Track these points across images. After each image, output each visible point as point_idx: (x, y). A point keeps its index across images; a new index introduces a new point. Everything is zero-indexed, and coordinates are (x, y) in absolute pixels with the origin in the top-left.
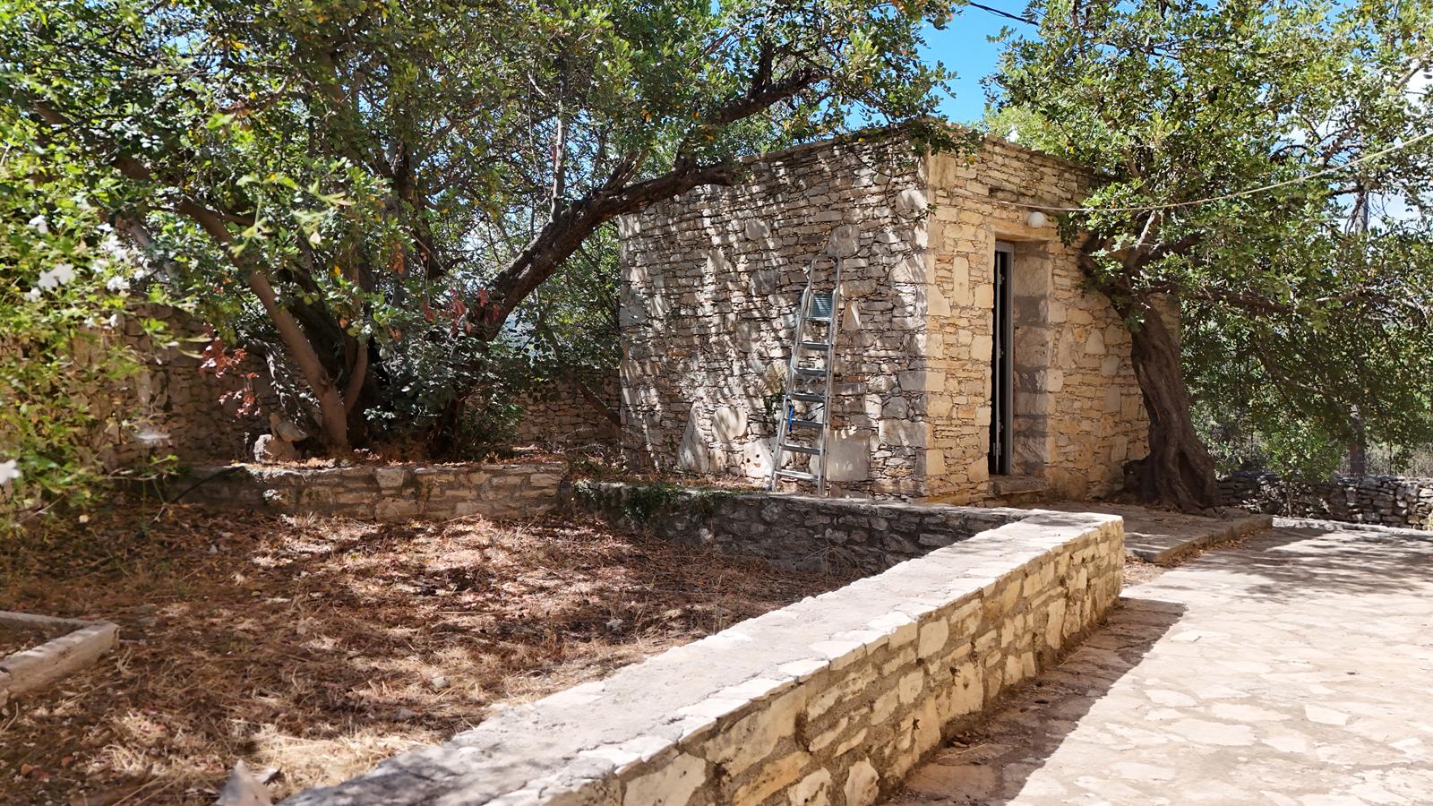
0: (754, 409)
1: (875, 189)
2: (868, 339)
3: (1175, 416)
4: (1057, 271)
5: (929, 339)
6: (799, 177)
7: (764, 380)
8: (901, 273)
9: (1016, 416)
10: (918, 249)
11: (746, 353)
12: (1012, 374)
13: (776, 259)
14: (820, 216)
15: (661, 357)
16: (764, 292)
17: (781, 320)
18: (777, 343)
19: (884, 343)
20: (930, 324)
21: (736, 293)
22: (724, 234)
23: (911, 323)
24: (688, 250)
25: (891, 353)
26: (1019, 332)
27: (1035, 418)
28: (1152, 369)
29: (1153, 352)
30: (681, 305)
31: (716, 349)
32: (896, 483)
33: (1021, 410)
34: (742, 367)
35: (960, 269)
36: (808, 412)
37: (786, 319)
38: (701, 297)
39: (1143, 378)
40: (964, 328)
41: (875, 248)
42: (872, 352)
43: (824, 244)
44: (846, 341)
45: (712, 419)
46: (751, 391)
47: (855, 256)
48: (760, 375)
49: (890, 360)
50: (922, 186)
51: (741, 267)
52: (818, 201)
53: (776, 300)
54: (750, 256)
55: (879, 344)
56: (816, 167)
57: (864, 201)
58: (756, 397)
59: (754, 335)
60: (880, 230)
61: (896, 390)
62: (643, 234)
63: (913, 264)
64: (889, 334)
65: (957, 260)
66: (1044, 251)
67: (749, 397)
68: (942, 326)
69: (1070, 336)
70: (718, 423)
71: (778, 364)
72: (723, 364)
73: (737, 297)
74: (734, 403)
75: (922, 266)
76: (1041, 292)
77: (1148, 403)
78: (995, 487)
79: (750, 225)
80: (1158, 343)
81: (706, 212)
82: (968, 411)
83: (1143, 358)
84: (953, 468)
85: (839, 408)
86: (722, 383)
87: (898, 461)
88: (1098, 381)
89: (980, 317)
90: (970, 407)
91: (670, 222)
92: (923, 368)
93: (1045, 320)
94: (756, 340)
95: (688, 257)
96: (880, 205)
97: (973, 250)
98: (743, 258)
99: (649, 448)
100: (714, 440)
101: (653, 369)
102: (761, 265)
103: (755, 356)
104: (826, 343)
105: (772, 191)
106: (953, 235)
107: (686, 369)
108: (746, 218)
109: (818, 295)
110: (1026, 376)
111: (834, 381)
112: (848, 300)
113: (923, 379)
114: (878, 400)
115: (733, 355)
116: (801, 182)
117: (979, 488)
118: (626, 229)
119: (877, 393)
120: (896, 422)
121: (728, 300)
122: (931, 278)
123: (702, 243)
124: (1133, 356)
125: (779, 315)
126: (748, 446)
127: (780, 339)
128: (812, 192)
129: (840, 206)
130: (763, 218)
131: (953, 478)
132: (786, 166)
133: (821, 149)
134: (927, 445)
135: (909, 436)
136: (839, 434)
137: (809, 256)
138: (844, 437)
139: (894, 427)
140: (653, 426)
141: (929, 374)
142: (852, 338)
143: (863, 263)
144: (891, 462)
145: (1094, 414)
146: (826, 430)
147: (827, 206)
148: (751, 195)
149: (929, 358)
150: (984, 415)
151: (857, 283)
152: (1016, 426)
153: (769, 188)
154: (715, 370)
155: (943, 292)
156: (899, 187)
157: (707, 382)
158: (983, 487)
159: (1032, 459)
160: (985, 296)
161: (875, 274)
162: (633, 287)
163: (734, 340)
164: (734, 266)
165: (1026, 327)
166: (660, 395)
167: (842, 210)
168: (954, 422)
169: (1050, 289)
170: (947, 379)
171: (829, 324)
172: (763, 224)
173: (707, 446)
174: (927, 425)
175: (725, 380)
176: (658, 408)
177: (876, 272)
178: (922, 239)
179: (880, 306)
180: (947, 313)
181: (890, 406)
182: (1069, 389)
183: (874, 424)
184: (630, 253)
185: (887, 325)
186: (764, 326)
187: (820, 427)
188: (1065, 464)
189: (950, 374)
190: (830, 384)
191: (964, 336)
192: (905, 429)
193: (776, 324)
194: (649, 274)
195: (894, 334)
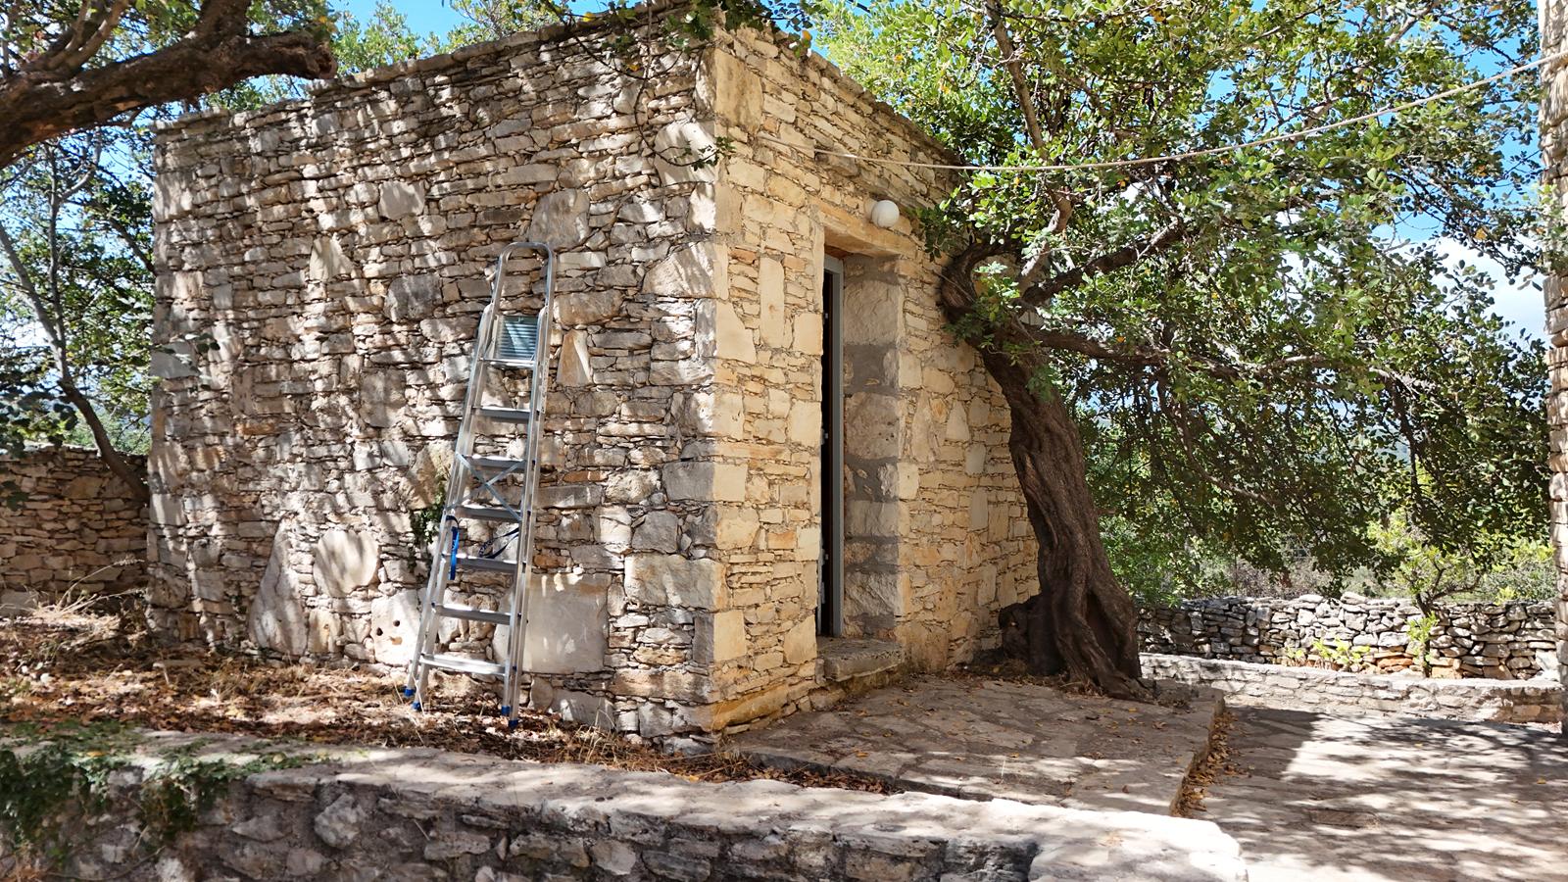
0: (393, 534)
1: (615, 122)
2: (607, 401)
3: (1080, 536)
4: (910, 306)
5: (719, 403)
6: (477, 103)
7: (411, 479)
8: (667, 279)
9: (848, 539)
10: (699, 234)
11: (378, 429)
12: (842, 472)
13: (435, 254)
14: (515, 175)
15: (223, 435)
16: (412, 314)
17: (445, 366)
18: (436, 410)
19: (633, 409)
20: (720, 373)
21: (362, 318)
22: (341, 209)
23: (686, 371)
24: (275, 239)
25: (647, 428)
26: (852, 402)
27: (879, 542)
28: (1045, 465)
29: (1046, 438)
30: (261, 340)
31: (325, 421)
32: (656, 678)
33: (857, 528)
34: (371, 455)
35: (771, 278)
36: (492, 540)
37: (453, 364)
38: (297, 326)
39: (1032, 477)
40: (777, 386)
41: (620, 231)
42: (613, 427)
43: (523, 225)
44: (565, 405)
45: (314, 552)
46: (387, 500)
47: (581, 247)
48: (403, 469)
49: (649, 440)
50: (703, 114)
51: (371, 270)
52: (511, 146)
53: (435, 329)
54: (387, 250)
55: (625, 411)
56: (508, 84)
57: (598, 145)
58: (396, 510)
59: (395, 396)
60: (626, 197)
61: (660, 499)
62: (195, 212)
63: (688, 261)
64: (645, 392)
65: (766, 263)
66: (891, 271)
67: (381, 510)
68: (741, 380)
69: (926, 410)
70: (325, 561)
71: (437, 448)
72: (337, 451)
73: (363, 325)
74: (355, 522)
75: (705, 265)
76: (888, 338)
77: (1036, 516)
78: (826, 669)
79: (389, 192)
80: (1054, 424)
81: (309, 170)
82: (784, 535)
83: (1029, 447)
84: (760, 643)
85: (551, 533)
86: (334, 485)
87: (662, 634)
88: (962, 481)
89: (802, 369)
90: (787, 529)
91: (244, 189)
92: (708, 458)
93: (892, 385)
94: (397, 405)
95: (274, 252)
96: (628, 151)
97: (790, 249)
98: (375, 252)
99: (197, 606)
100: (317, 593)
101: (208, 458)
102: (407, 265)
103: (396, 433)
104: (527, 408)
105: (428, 129)
106: (758, 216)
107: (269, 460)
108: (379, 181)
109: (511, 319)
110: (863, 473)
111: (542, 481)
112: (569, 328)
113: (708, 476)
114: (623, 516)
115: (355, 432)
116: (482, 113)
117: (803, 673)
118: (167, 205)
119: (623, 503)
120: (657, 560)
121: (346, 329)
122: (721, 289)
123: (300, 227)
124: (1012, 445)
125: (441, 358)
126: (380, 605)
127: (441, 402)
128: (499, 130)
129: (553, 154)
130: (412, 179)
131: (760, 662)
132: (453, 84)
133: (518, 50)
134: (716, 604)
135: (682, 587)
136: (550, 582)
137: (494, 247)
138: (559, 587)
139: (652, 569)
140: (205, 565)
141: (718, 468)
142: (574, 401)
143: (595, 260)
144: (649, 636)
145: (958, 534)
146: (524, 577)
147: (528, 156)
148: (390, 137)
149: (719, 438)
150: (810, 542)
151: (585, 297)
152: (849, 555)
153: (423, 123)
154: (320, 460)
155: (743, 318)
156: (660, 118)
157: (305, 484)
158: (808, 670)
159: (875, 610)
160: (809, 333)
161: (618, 281)
162: (177, 309)
163: (357, 405)
164: (359, 267)
165: (863, 395)
166: (221, 507)
167: (556, 163)
168: (763, 557)
169: (901, 334)
170: (749, 478)
171: (531, 373)
172: (411, 189)
173: (304, 606)
174: (716, 566)
175: (340, 478)
176: (216, 530)
177: (620, 276)
178: (705, 214)
179: (629, 340)
180: (749, 356)
181: (647, 528)
182: (927, 495)
183: (616, 562)
184: (172, 246)
185: (641, 376)
186: (411, 378)
187: (512, 570)
188: (922, 617)
189: (755, 469)
190: (532, 488)
191: (778, 401)
192: (675, 572)
193: (434, 374)
194: (208, 285)
195: (654, 392)
